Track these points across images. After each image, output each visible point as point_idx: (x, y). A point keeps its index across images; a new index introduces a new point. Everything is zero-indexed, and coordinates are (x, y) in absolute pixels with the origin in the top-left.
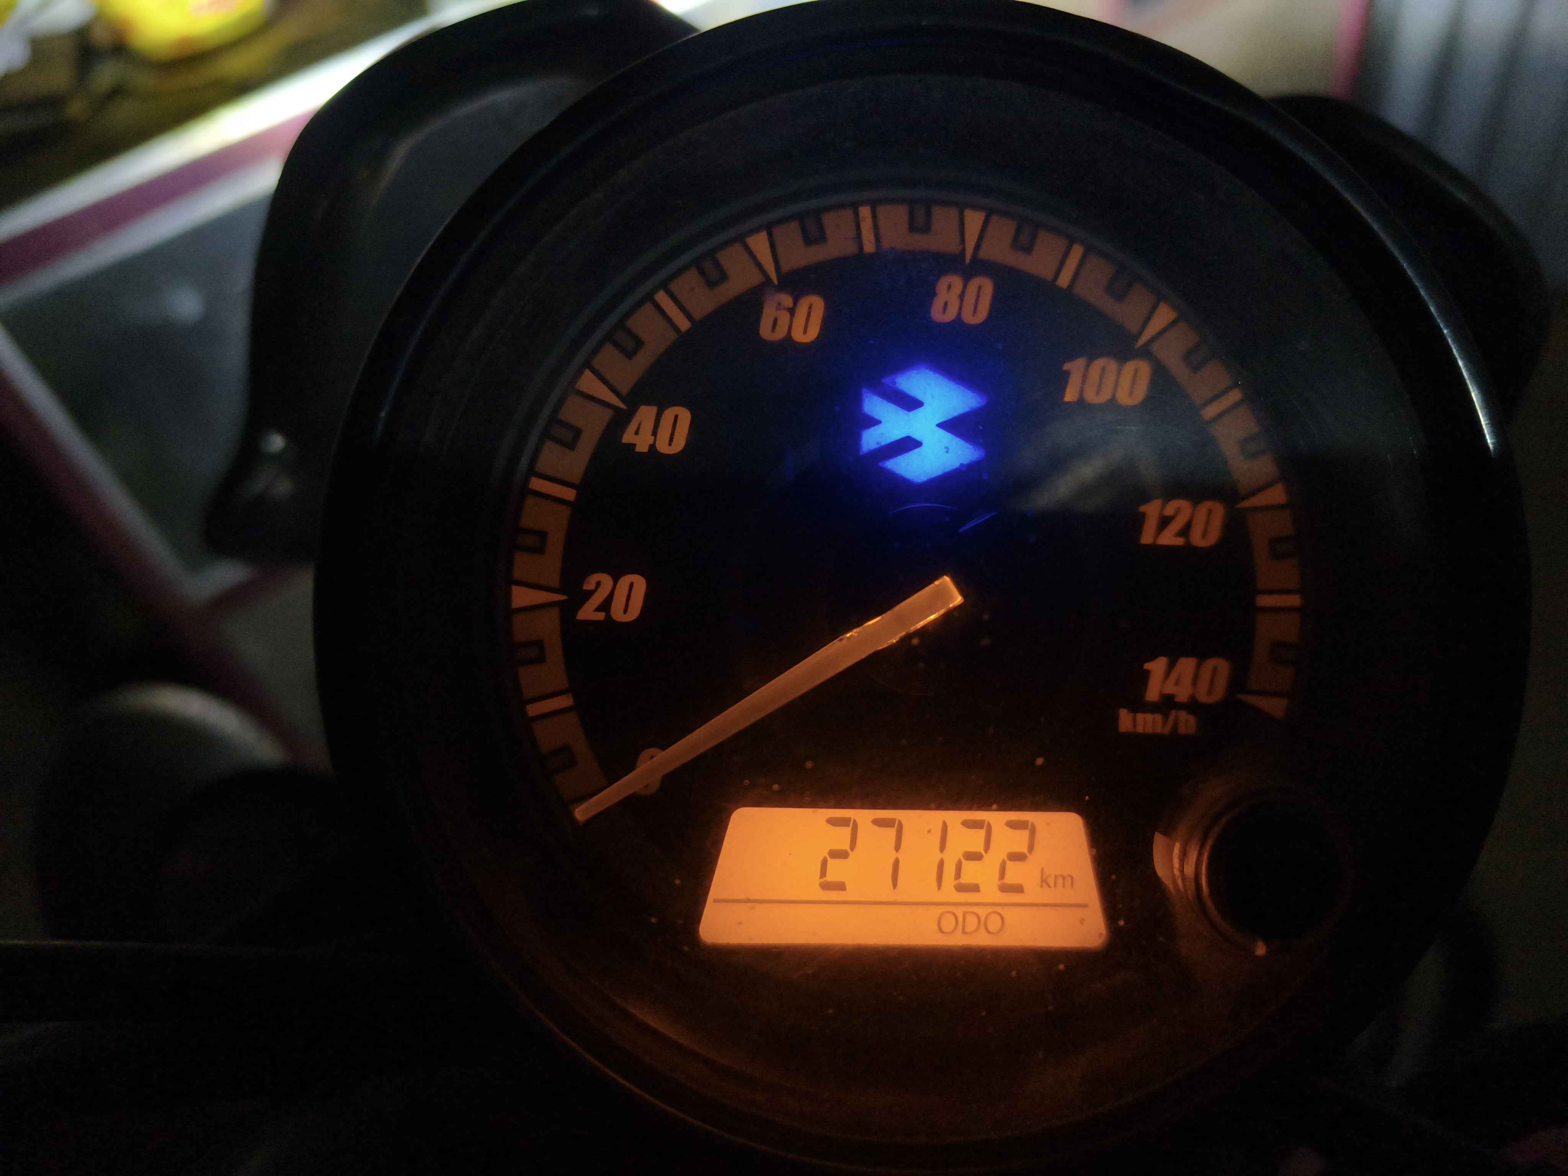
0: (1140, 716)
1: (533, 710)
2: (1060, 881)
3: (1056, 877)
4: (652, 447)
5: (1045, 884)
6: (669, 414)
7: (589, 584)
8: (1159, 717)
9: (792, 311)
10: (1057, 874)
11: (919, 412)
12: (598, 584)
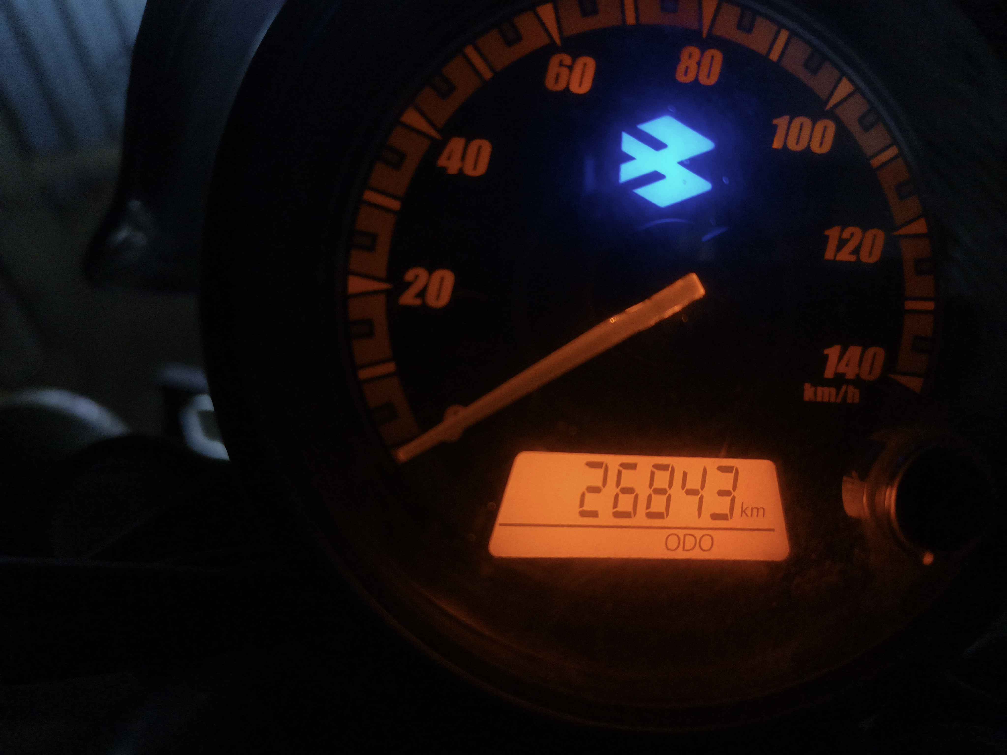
0: (820, 389)
1: (364, 374)
2: (755, 511)
3: (752, 509)
4: (461, 171)
5: (744, 514)
6: (475, 144)
7: (409, 276)
8: (833, 390)
9: (570, 68)
10: (753, 507)
11: (663, 152)
12: (417, 277)
